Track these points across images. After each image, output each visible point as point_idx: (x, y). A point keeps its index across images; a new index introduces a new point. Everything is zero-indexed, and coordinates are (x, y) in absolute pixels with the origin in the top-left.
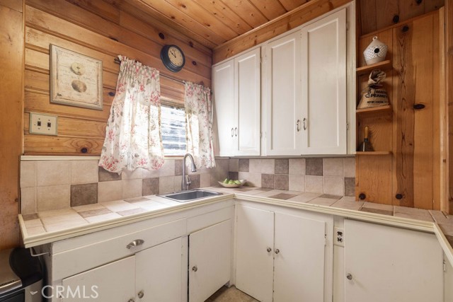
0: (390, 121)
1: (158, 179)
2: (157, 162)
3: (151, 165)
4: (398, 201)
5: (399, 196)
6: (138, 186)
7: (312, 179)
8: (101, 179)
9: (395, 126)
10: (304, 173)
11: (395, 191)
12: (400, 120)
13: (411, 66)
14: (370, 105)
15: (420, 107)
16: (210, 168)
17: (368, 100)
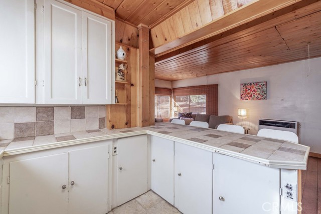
0: (124, 89)
4: (126, 126)
5: (127, 124)
7: (77, 122)
9: (125, 92)
10: (70, 117)
11: (125, 122)
12: (127, 89)
13: (130, 67)
14: (121, 80)
15: (132, 85)
17: (120, 77)
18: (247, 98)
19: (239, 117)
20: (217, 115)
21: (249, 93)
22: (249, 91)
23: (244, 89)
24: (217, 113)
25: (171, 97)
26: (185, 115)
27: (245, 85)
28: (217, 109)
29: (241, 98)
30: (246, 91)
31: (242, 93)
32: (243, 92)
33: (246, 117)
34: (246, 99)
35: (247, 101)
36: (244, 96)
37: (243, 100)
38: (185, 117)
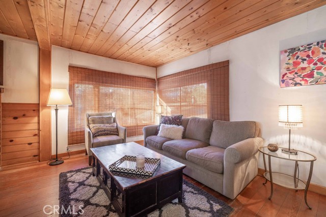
18: (298, 80)
19: (280, 124)
20: (228, 120)
21: (304, 69)
22: (305, 65)
23: (291, 62)
24: (228, 115)
25: (155, 91)
26: (169, 120)
27: (292, 51)
28: (228, 109)
29: (283, 81)
30: (296, 64)
31: (285, 71)
32: (288, 69)
33: (301, 126)
34: (296, 84)
35: (298, 87)
36: (291, 76)
37: (287, 85)
38: (170, 124)
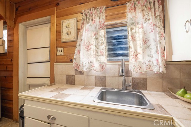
1: (105, 77)
2: (103, 66)
3: (99, 68)
6: (93, 80)
8: (76, 74)
16: (157, 73)
